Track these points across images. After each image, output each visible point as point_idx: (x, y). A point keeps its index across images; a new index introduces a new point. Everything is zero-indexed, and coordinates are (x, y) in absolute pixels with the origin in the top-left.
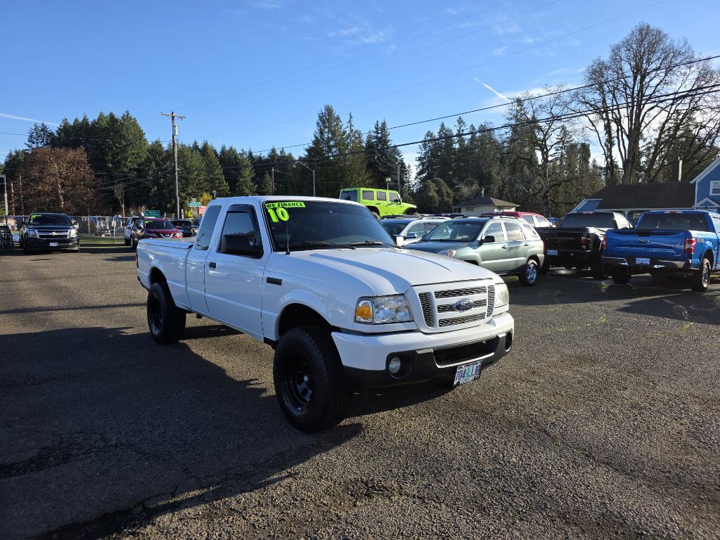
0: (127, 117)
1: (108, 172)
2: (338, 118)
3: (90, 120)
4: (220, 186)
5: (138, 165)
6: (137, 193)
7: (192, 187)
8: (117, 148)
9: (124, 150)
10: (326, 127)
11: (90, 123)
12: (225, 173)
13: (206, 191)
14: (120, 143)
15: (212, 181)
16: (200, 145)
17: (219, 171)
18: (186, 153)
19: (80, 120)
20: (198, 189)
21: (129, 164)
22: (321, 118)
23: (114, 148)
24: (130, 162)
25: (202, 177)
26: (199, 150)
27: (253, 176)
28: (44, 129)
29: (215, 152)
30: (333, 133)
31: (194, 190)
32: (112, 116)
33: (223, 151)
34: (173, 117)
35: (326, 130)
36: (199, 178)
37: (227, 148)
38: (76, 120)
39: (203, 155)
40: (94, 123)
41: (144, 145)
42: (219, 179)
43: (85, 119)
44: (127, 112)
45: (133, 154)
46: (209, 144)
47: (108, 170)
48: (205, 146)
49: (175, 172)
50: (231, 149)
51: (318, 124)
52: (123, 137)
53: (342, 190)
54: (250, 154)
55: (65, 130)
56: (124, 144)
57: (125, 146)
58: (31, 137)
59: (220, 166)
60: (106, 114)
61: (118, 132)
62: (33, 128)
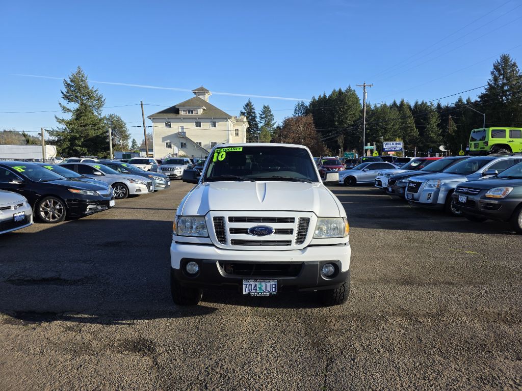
0: (349, 90)
1: (335, 128)
2: (514, 65)
3: (327, 96)
4: (411, 132)
5: (354, 122)
6: (352, 141)
7: (389, 134)
8: (341, 111)
9: (345, 112)
10: (500, 75)
11: (327, 97)
12: (416, 122)
13: (399, 137)
14: (343, 108)
15: (404, 129)
16: (398, 103)
17: (411, 121)
18: (386, 110)
19: (322, 96)
20: (394, 135)
21: (348, 122)
22: (496, 67)
23: (340, 112)
24: (349, 120)
25: (397, 126)
26: (397, 107)
27: (439, 122)
28: (302, 105)
29: (410, 107)
30: (508, 79)
31: (390, 137)
32: (340, 90)
33: (416, 106)
34: (364, 86)
35: (501, 77)
36: (395, 128)
37: (420, 103)
38: (320, 96)
39: (400, 111)
40: (330, 97)
41: (359, 107)
42: (411, 127)
43: (325, 95)
44: (350, 87)
45: (351, 114)
46: (405, 101)
47: (336, 127)
48: (402, 103)
49: (363, 125)
50: (423, 103)
51: (492, 73)
52: (345, 104)
53: (473, 130)
54: (439, 105)
55: (313, 103)
56: (346, 108)
57: (346, 110)
58: (295, 110)
59: (412, 117)
60: (337, 90)
61: (342, 101)
62: (297, 104)
